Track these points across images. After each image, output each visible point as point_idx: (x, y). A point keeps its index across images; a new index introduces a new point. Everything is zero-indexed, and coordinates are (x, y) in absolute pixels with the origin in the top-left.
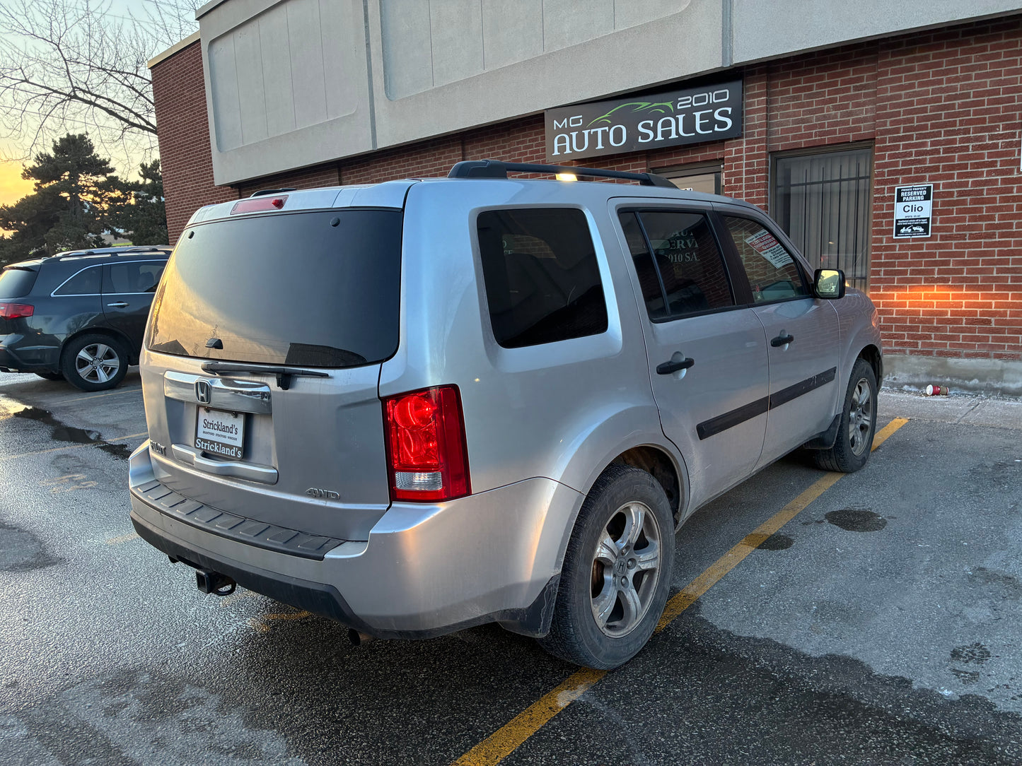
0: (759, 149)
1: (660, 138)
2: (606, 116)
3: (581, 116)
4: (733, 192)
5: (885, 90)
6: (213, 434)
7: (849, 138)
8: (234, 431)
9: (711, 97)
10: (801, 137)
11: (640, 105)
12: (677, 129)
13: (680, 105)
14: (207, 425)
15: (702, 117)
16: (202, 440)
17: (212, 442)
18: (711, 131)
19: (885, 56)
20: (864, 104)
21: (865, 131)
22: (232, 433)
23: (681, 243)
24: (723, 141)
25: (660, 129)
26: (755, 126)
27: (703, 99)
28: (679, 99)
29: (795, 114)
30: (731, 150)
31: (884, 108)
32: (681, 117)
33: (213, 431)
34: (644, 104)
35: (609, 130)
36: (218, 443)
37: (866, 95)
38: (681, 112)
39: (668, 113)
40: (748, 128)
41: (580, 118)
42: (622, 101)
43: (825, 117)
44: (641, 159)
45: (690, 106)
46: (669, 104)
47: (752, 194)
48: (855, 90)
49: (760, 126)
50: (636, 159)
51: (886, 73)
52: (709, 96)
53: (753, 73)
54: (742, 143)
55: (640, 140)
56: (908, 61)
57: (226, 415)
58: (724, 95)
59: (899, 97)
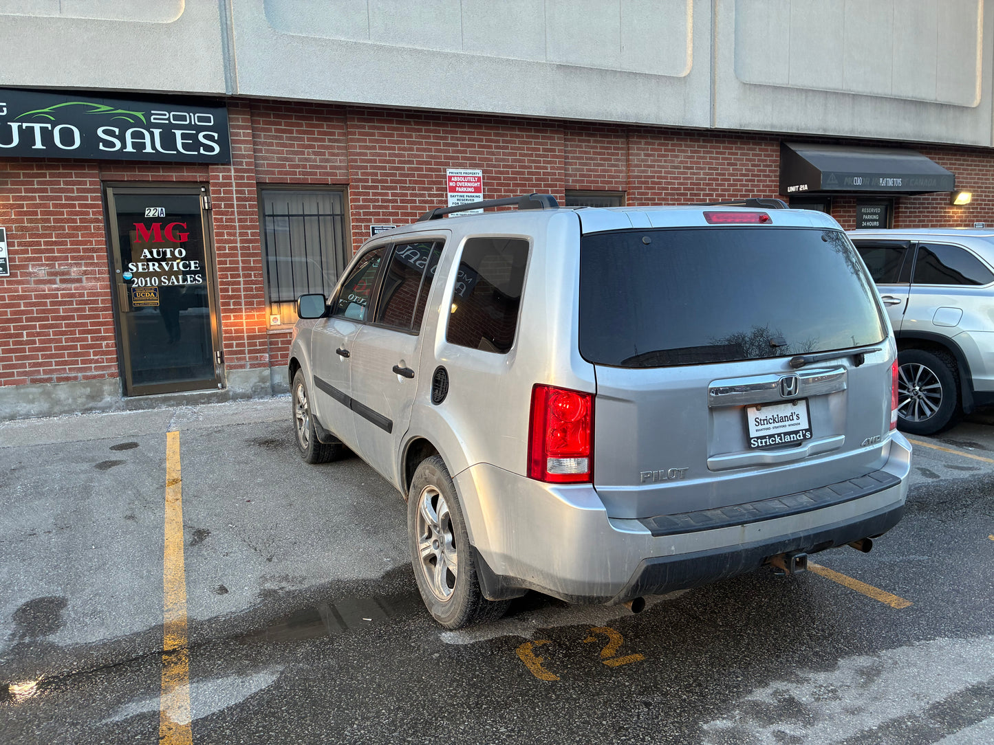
0: (248, 178)
1: (129, 149)
2: (46, 110)
3: (5, 104)
4: (224, 217)
5: (355, 147)
6: (769, 429)
7: (328, 181)
8: (795, 417)
9: (193, 118)
10: (287, 173)
11: (100, 108)
12: (152, 143)
13: (154, 119)
14: (758, 422)
15: (184, 136)
16: (758, 438)
17: (771, 436)
18: (196, 153)
19: (353, 120)
20: (337, 155)
21: (340, 176)
22: (793, 420)
23: (154, 265)
24: (207, 165)
25: (129, 140)
26: (243, 156)
27: (184, 118)
28: (152, 112)
29: (278, 152)
30: (218, 175)
31: (356, 161)
32: (157, 132)
33: (769, 426)
34: (104, 108)
35: (53, 128)
36: (779, 435)
37: (339, 148)
38: (157, 126)
39: (138, 123)
40: (235, 156)
41: (4, 106)
42: (73, 97)
43: (306, 160)
44: (90, 168)
45: (167, 122)
46: (139, 115)
47: (246, 220)
48: (329, 142)
49: (248, 156)
50: (83, 168)
51: (354, 134)
52: (190, 117)
53: (236, 105)
54: (229, 171)
55: (101, 147)
56: (370, 128)
57: (782, 406)
58: (208, 120)
59: (366, 154)
